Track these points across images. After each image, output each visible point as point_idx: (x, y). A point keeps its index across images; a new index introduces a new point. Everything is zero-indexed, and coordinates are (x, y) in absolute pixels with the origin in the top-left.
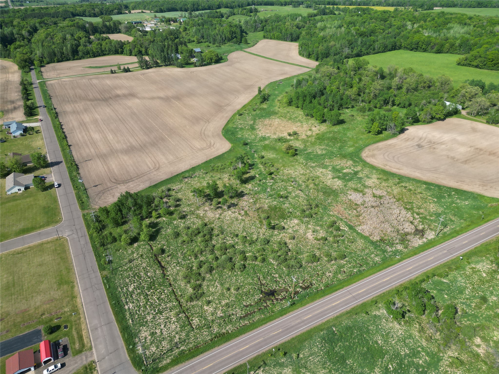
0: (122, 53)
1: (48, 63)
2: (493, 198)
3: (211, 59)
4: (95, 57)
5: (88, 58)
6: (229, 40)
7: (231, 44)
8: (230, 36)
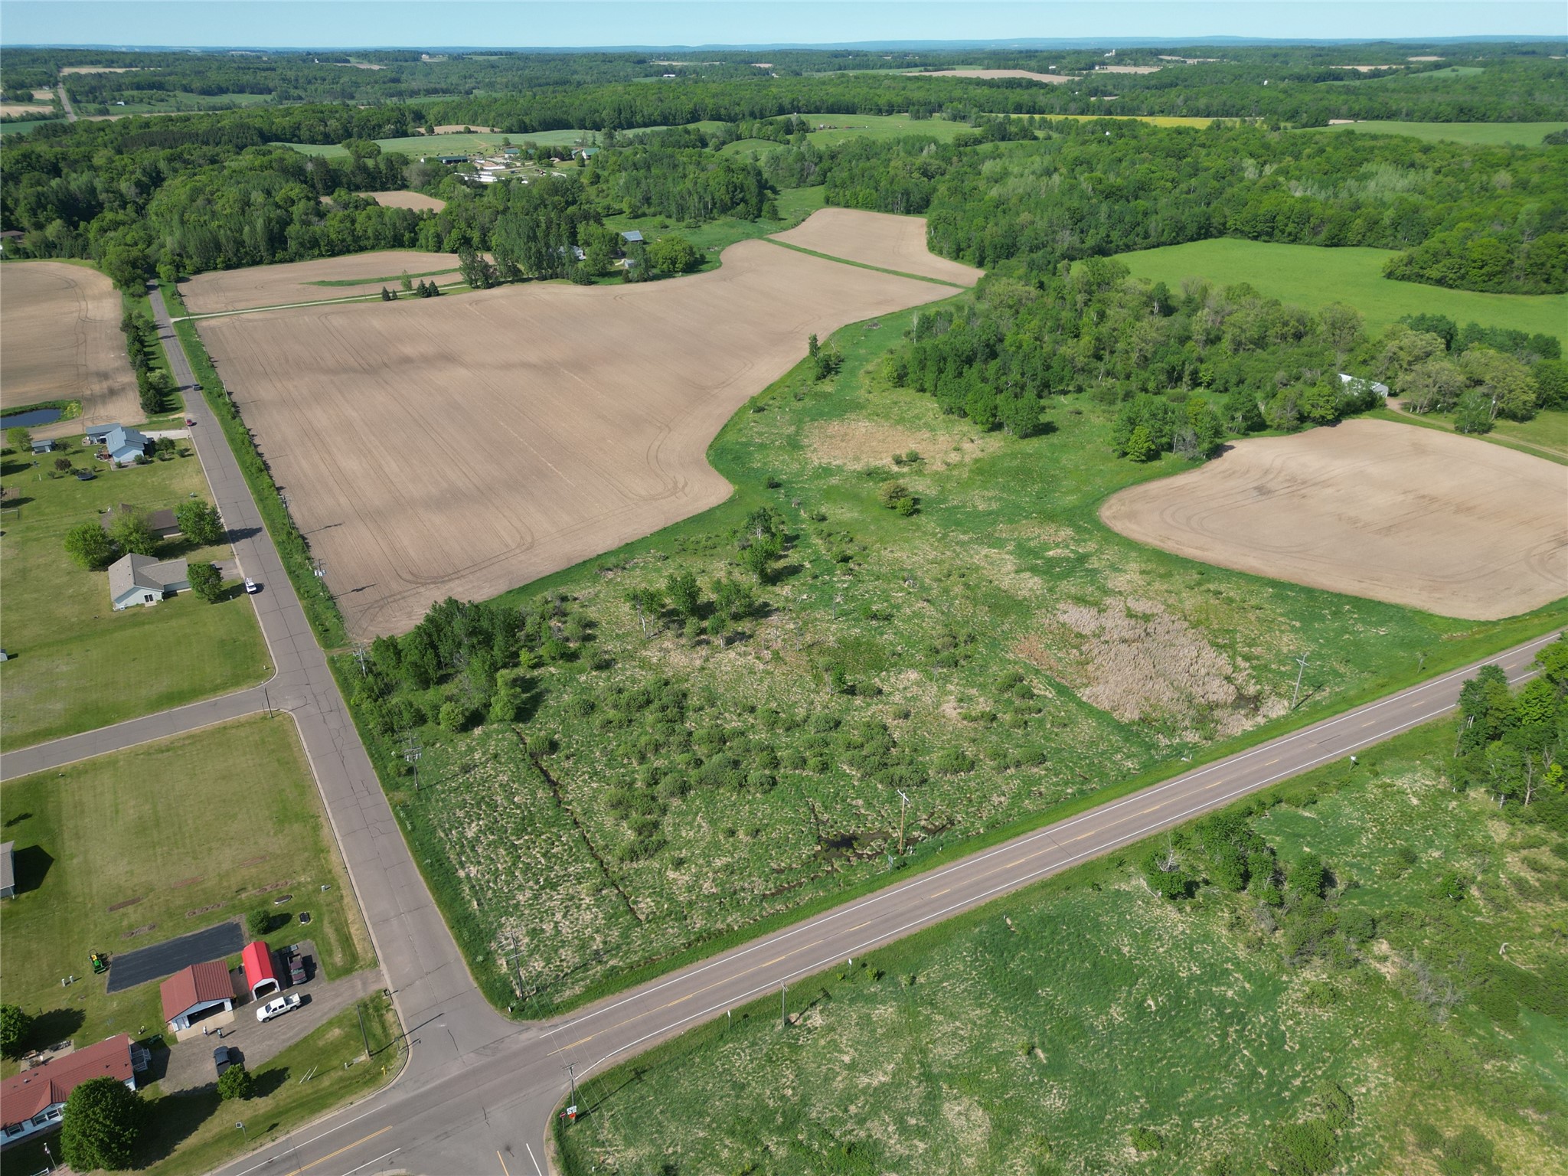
0: (413, 244)
1: (198, 271)
2: (1455, 620)
3: (674, 262)
4: (333, 254)
5: (313, 257)
6: (725, 210)
7: (729, 219)
8: (727, 198)
